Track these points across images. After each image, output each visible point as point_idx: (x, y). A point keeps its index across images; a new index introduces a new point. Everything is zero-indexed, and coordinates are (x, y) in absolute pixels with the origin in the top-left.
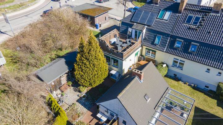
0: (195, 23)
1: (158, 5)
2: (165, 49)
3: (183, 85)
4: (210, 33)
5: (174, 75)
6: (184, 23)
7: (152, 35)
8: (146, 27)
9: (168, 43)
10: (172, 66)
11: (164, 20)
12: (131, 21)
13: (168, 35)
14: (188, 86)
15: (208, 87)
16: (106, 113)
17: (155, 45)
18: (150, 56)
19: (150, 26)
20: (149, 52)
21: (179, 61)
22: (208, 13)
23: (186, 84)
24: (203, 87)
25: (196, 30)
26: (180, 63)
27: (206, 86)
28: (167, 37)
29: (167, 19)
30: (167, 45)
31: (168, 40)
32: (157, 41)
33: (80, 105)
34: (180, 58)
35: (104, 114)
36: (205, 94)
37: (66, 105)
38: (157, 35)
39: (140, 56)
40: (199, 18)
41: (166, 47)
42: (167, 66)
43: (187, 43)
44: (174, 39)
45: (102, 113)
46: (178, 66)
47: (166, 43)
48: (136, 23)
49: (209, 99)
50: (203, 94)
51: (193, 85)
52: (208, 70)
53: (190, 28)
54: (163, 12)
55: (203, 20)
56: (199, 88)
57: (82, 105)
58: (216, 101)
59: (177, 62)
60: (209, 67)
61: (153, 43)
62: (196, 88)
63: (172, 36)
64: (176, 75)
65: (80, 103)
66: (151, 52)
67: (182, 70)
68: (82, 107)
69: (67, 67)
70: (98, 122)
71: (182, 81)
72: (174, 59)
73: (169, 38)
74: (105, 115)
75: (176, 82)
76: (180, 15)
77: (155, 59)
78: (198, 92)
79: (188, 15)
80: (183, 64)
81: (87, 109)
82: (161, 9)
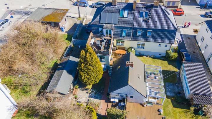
0: (146, 17)
1: (116, 7)
2: (131, 38)
3: (146, 58)
4: (156, 22)
5: (139, 53)
6: (139, 18)
7: (119, 30)
8: (113, 25)
9: (132, 33)
10: (137, 48)
11: (125, 17)
12: (100, 23)
13: (131, 28)
14: (150, 58)
15: (160, 55)
16: (117, 97)
17: (123, 37)
18: (120, 45)
19: (116, 24)
20: (119, 43)
21: (141, 44)
22: (152, 8)
23: (148, 57)
24: (158, 56)
25: (148, 21)
26: (142, 45)
27: (159, 55)
28: (130, 29)
29: (126, 17)
30: (131, 35)
31: (132, 32)
32: (124, 34)
33: (93, 99)
34: (141, 42)
35: (114, 97)
36: (160, 60)
37: (83, 103)
38: (123, 29)
39: (114, 47)
40: (147, 13)
41: (131, 36)
42: (134, 49)
43: (145, 31)
44: (135, 30)
45: (113, 97)
46: (141, 47)
47: (131, 34)
48: (104, 23)
49: (163, 62)
50: (159, 60)
51: (152, 56)
52: (160, 45)
53: (144, 21)
54: (122, 12)
55: (150, 14)
56: (156, 57)
57: (95, 98)
58: (167, 62)
59: (140, 45)
60: (160, 43)
61: (121, 36)
62: (154, 58)
63: (134, 29)
64: (140, 53)
65: (92, 97)
66: (120, 42)
67: (144, 48)
68: (95, 99)
69: (71, 75)
70: (112, 104)
71: (145, 56)
72: (138, 43)
73: (132, 30)
74: (116, 98)
75: (142, 58)
76: (134, 12)
77: (124, 46)
78: (156, 60)
79: (139, 11)
80: (144, 45)
81: (99, 99)
82: (120, 10)
